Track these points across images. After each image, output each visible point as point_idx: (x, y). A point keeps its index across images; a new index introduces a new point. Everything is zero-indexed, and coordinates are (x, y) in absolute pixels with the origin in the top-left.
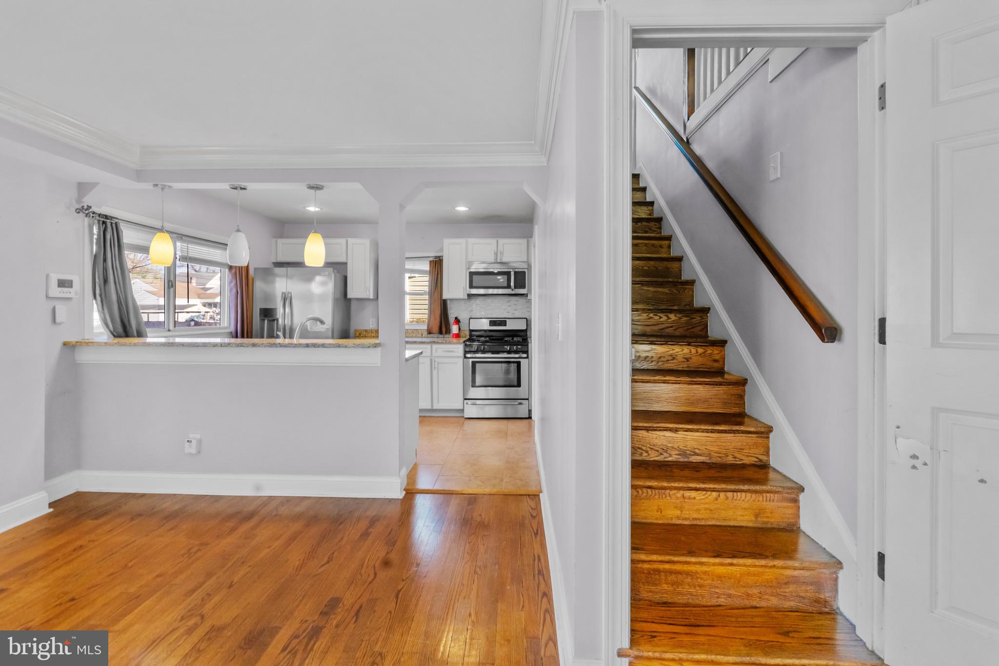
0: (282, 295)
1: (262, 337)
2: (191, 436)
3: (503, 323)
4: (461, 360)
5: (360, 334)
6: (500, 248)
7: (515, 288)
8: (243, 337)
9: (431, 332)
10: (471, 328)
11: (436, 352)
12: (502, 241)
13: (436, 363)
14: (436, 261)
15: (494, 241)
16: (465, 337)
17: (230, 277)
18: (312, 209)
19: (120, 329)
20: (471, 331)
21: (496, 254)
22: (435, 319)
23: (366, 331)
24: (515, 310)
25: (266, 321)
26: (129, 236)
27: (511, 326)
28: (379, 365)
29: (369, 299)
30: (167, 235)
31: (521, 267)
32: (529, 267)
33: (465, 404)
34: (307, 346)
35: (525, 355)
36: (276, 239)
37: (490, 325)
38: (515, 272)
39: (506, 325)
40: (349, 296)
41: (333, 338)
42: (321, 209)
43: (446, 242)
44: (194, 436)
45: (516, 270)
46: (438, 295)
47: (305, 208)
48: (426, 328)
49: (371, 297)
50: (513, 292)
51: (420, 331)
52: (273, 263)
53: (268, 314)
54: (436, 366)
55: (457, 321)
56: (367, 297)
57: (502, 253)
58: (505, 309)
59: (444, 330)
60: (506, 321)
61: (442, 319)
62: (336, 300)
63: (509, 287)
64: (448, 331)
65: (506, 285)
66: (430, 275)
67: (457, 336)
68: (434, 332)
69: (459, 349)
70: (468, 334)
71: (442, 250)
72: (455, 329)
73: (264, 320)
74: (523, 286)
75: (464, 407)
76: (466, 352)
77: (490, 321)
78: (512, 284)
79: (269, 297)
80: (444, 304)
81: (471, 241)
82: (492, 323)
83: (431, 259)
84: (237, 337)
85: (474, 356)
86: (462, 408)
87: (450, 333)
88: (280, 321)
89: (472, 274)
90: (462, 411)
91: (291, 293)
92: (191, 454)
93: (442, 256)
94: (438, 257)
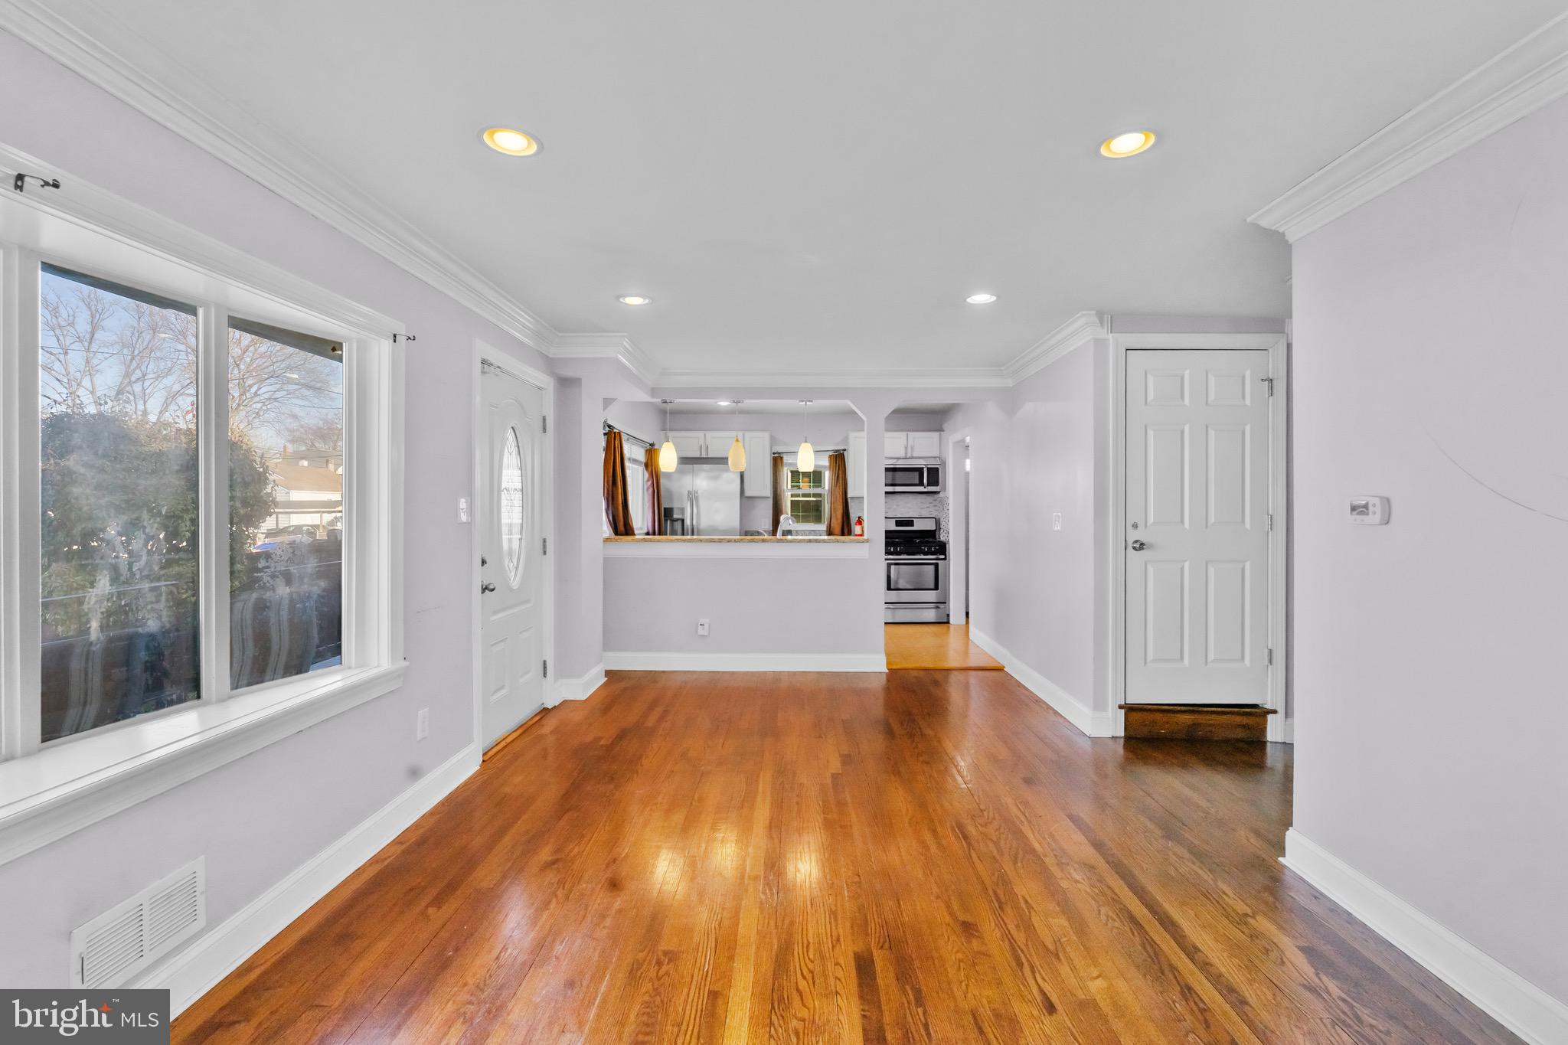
0: (689, 495)
3: (910, 523)
6: (910, 443)
7: (927, 485)
8: (660, 534)
12: (912, 435)
14: (838, 454)
15: (903, 435)
17: (646, 475)
21: (906, 448)
22: (837, 519)
24: (925, 509)
25: (669, 522)
27: (918, 526)
29: (766, 497)
31: (933, 463)
32: (944, 463)
34: (810, 541)
35: (943, 557)
37: (897, 526)
38: (928, 468)
39: (913, 525)
40: (748, 492)
41: (740, 535)
43: (852, 436)
45: (929, 466)
46: (839, 492)
50: (925, 490)
55: (860, 520)
56: (765, 495)
57: (912, 448)
58: (914, 508)
59: (846, 531)
60: (913, 521)
61: (845, 519)
62: (739, 498)
63: (921, 483)
65: (918, 483)
66: (830, 470)
68: (836, 534)
71: (846, 440)
73: (669, 520)
74: (936, 483)
77: (897, 521)
78: (925, 481)
80: (847, 503)
82: (899, 523)
83: (831, 453)
84: (654, 534)
87: (853, 534)
88: (688, 522)
93: (845, 450)
94: (838, 451)
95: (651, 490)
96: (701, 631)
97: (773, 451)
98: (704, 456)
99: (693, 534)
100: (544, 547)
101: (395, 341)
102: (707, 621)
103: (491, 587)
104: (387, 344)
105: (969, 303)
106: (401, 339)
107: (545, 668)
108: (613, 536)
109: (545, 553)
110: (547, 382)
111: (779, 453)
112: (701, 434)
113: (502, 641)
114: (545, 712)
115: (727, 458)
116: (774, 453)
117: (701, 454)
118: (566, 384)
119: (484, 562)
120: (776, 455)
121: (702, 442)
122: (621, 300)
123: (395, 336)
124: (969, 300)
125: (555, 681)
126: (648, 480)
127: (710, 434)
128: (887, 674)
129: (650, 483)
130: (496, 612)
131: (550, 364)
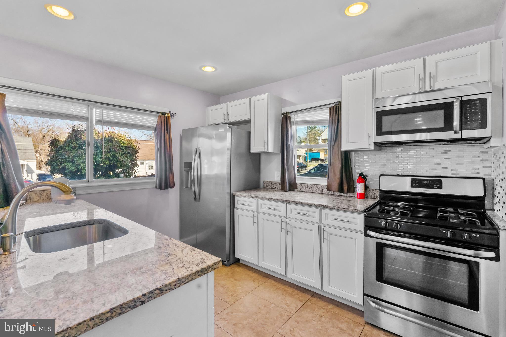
3: (436, 184)
5: (267, 186)
6: (431, 69)
7: (461, 129)
10: (382, 188)
12: (434, 57)
16: (375, 198)
18: (209, 69)
21: (422, 77)
23: (272, 183)
24: (457, 164)
27: (451, 189)
37: (412, 186)
38: (462, 102)
42: (216, 69)
43: (345, 79)
45: (464, 99)
47: (200, 68)
48: (326, 184)
50: (458, 136)
51: (320, 186)
55: (363, 178)
57: (434, 75)
58: (439, 164)
59: (345, 188)
60: (441, 181)
64: (351, 189)
65: (443, 126)
67: (364, 196)
68: (334, 190)
70: (378, 195)
72: (360, 188)
76: (368, 228)
77: (413, 180)
78: (456, 123)
82: (416, 183)
87: (353, 192)
89: (380, 114)
97: (282, 112)
111: (288, 113)
116: (283, 114)
120: (284, 116)
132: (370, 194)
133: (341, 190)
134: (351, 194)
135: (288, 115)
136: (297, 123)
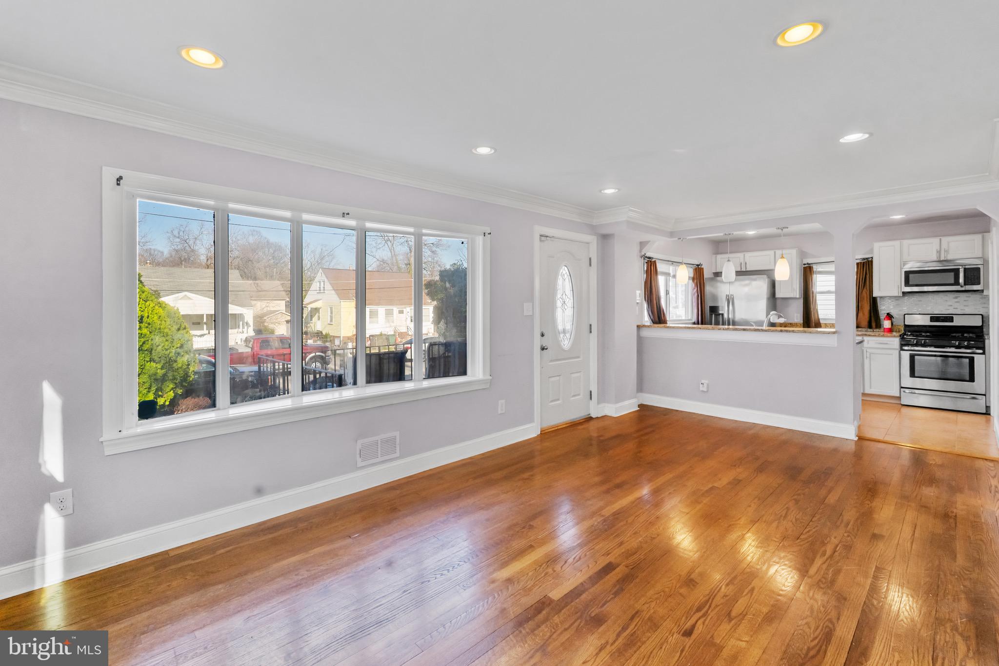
0: (726, 297)
1: (712, 324)
2: (703, 381)
3: (949, 319)
4: (897, 352)
6: (945, 246)
7: (965, 284)
8: (702, 324)
9: (860, 326)
10: (906, 323)
11: (868, 343)
12: (947, 239)
13: (868, 354)
14: (864, 262)
15: (936, 241)
16: (899, 332)
17: (694, 285)
19: (657, 319)
20: (906, 326)
21: (939, 253)
22: (864, 315)
24: (965, 306)
25: (713, 315)
26: (661, 267)
27: (959, 322)
28: (836, 346)
29: (796, 298)
30: (684, 266)
31: (974, 263)
32: (985, 263)
33: (902, 392)
35: (980, 351)
36: (715, 255)
37: (931, 321)
38: (965, 269)
39: (951, 321)
40: (778, 295)
43: (877, 245)
44: (705, 382)
45: (967, 267)
46: (866, 293)
49: (798, 297)
50: (962, 289)
52: (713, 273)
53: (714, 310)
54: (868, 356)
55: (889, 316)
56: (795, 297)
57: (946, 252)
58: (950, 306)
59: (874, 324)
60: (952, 317)
61: (872, 314)
62: (768, 299)
63: (955, 283)
64: (879, 325)
65: (951, 282)
67: (890, 330)
68: (862, 326)
69: (895, 342)
71: (872, 251)
72: (887, 324)
73: (712, 314)
74: (977, 283)
75: (900, 394)
76: (902, 345)
77: (931, 317)
78: (962, 281)
79: (715, 297)
80: (874, 302)
81: (906, 242)
82: (933, 319)
83: (858, 261)
84: (698, 324)
85: (912, 348)
86: (898, 395)
87: (880, 328)
88: (726, 316)
89: (908, 274)
90: (899, 398)
91: (733, 295)
92: (703, 391)
93: (872, 258)
94: (867, 259)
95: (696, 295)
96: (702, 388)
97: (803, 263)
98: (743, 269)
99: (729, 325)
100: (591, 329)
101: (485, 236)
102: (707, 382)
103: (546, 348)
104: (481, 237)
105: (842, 143)
106: (486, 234)
107: (591, 395)
108: (652, 324)
109: (591, 332)
110: (592, 240)
111: (810, 264)
112: (740, 255)
113: (558, 376)
114: (589, 419)
115: (722, 272)
116: (805, 264)
117: (741, 268)
118: (605, 238)
119: (543, 335)
120: (806, 266)
121: (742, 261)
122: (602, 192)
123: (484, 233)
124: (842, 141)
125: (598, 403)
126: (694, 289)
127: (748, 255)
128: (856, 442)
129: (695, 290)
130: (551, 361)
131: (592, 229)
132: (895, 328)
133: (870, 327)
134: (878, 330)
135: (811, 265)
136: (820, 273)
